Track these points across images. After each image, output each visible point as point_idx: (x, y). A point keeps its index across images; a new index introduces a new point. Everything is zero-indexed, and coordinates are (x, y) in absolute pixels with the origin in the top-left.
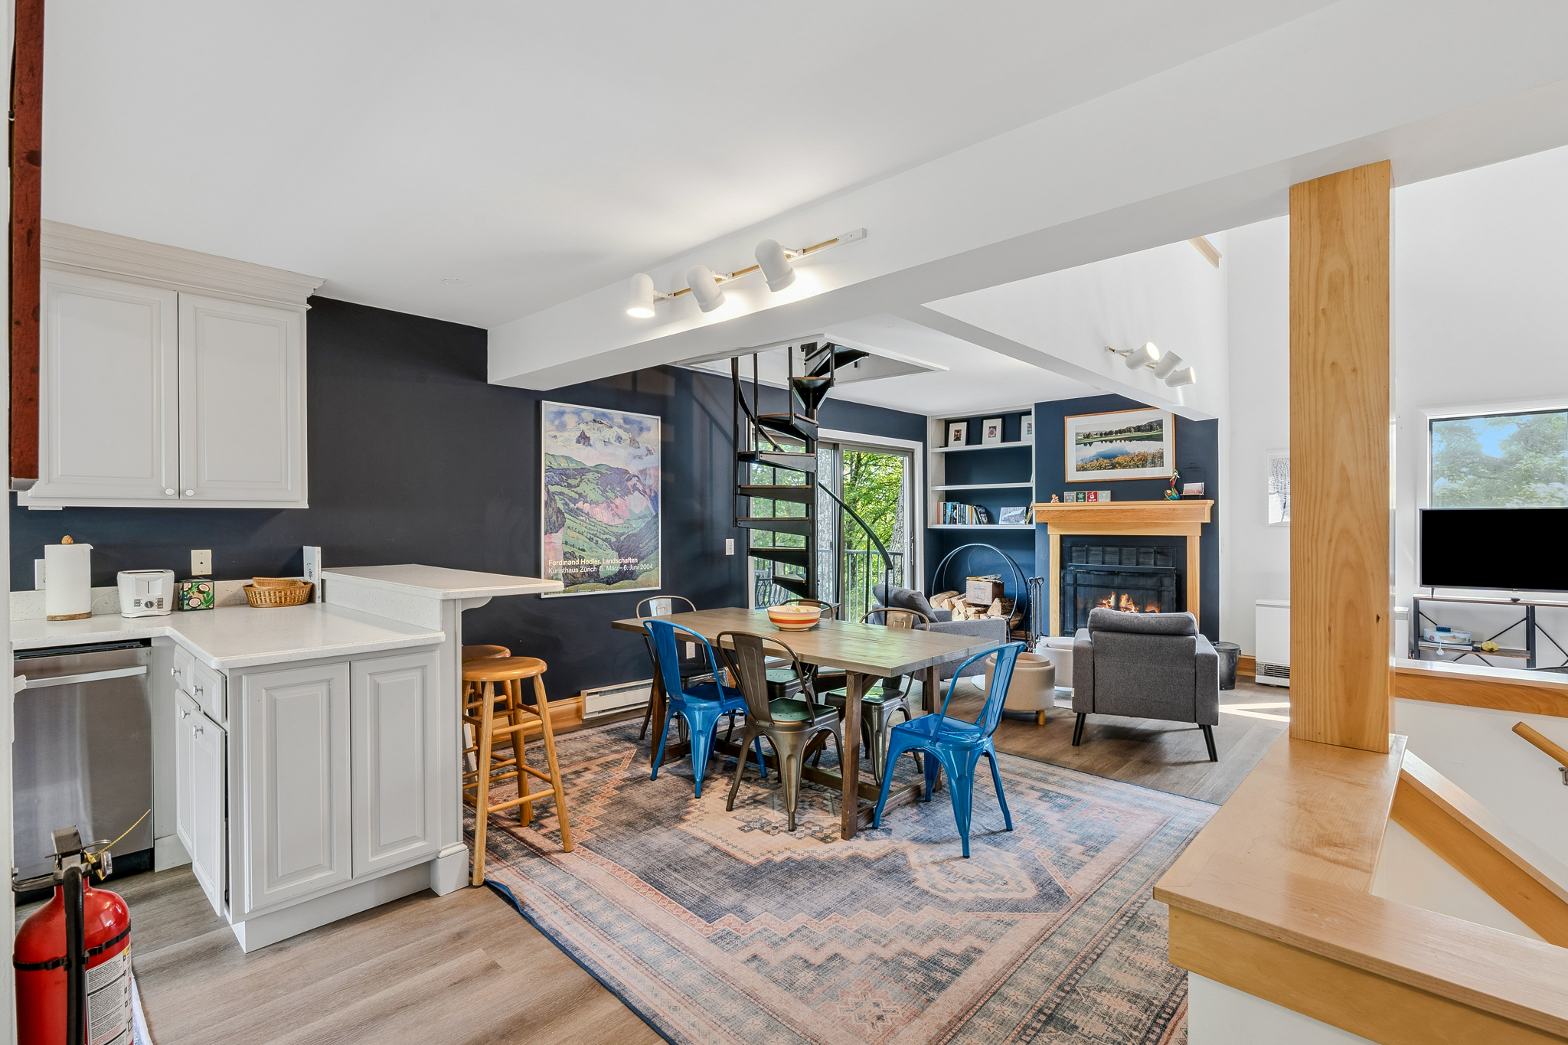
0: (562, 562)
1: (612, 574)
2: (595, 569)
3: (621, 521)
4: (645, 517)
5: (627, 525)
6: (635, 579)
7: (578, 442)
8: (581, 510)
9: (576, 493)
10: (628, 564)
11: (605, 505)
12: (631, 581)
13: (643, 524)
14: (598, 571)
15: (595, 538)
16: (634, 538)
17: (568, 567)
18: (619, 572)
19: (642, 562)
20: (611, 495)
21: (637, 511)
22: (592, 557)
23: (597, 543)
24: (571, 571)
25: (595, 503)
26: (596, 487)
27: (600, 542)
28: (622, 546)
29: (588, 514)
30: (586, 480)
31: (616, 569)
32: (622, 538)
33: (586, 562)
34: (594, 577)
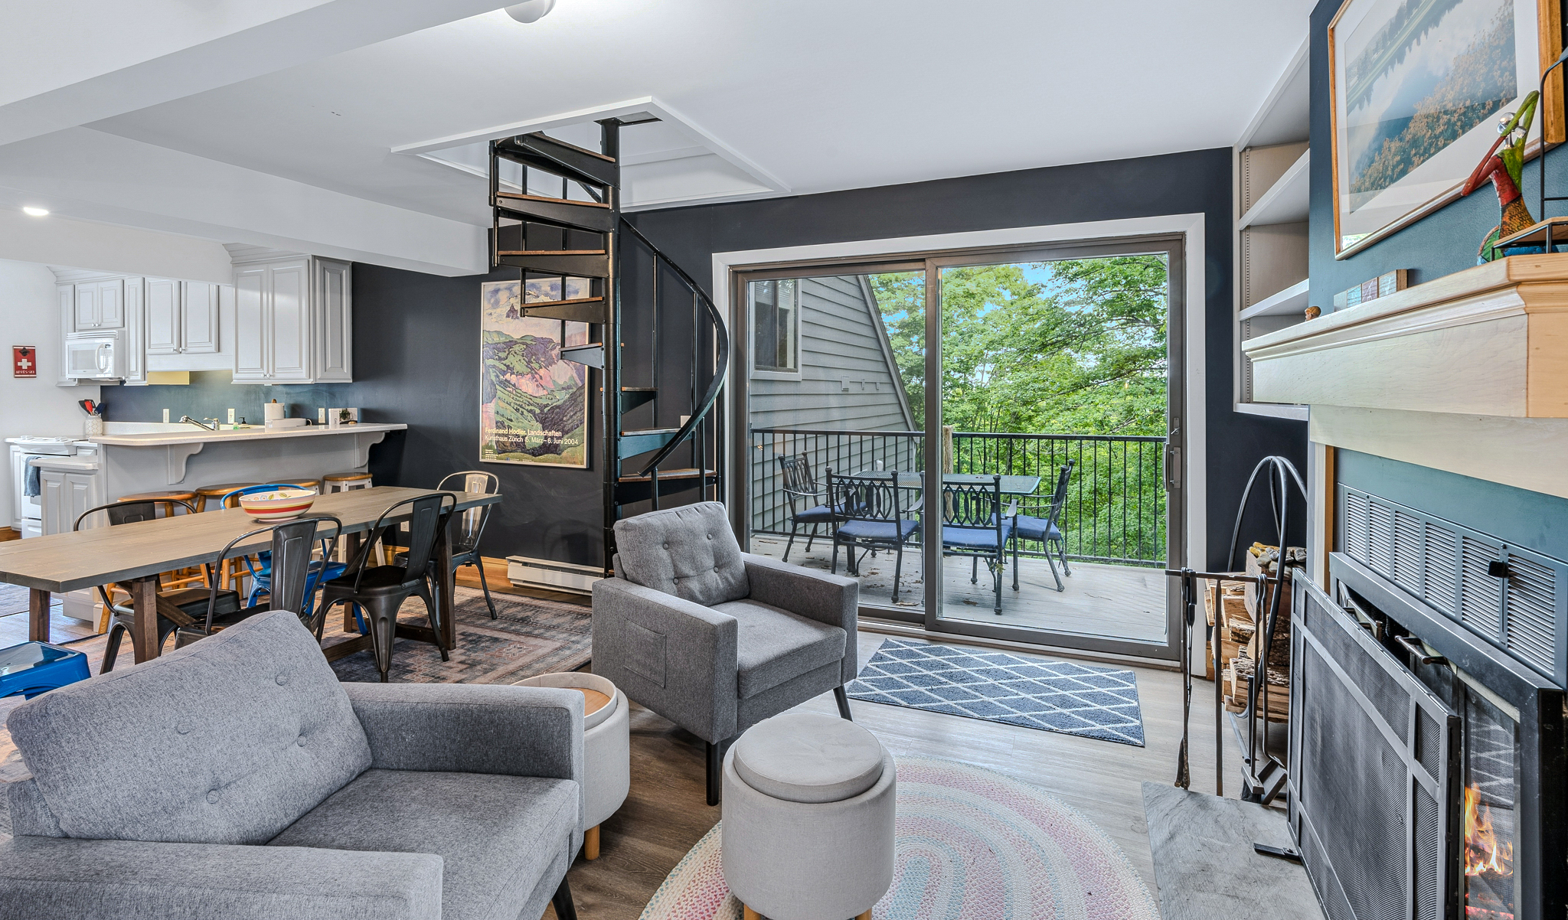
0: (495, 431)
1: (537, 446)
2: (521, 439)
3: (545, 393)
4: (569, 387)
5: (550, 397)
6: (560, 454)
7: (508, 316)
8: (509, 382)
9: (505, 365)
10: (552, 438)
11: (530, 375)
12: (556, 455)
13: (568, 396)
14: (524, 442)
15: (521, 409)
16: (558, 410)
17: (499, 435)
18: (543, 444)
19: (566, 436)
20: (535, 365)
21: (561, 382)
22: (518, 428)
23: (522, 414)
24: (502, 439)
25: (521, 374)
26: (522, 358)
27: (525, 413)
28: (546, 418)
29: (514, 385)
30: (513, 352)
31: (541, 441)
32: (546, 410)
33: (513, 431)
34: (521, 447)
